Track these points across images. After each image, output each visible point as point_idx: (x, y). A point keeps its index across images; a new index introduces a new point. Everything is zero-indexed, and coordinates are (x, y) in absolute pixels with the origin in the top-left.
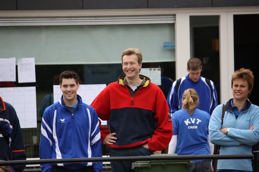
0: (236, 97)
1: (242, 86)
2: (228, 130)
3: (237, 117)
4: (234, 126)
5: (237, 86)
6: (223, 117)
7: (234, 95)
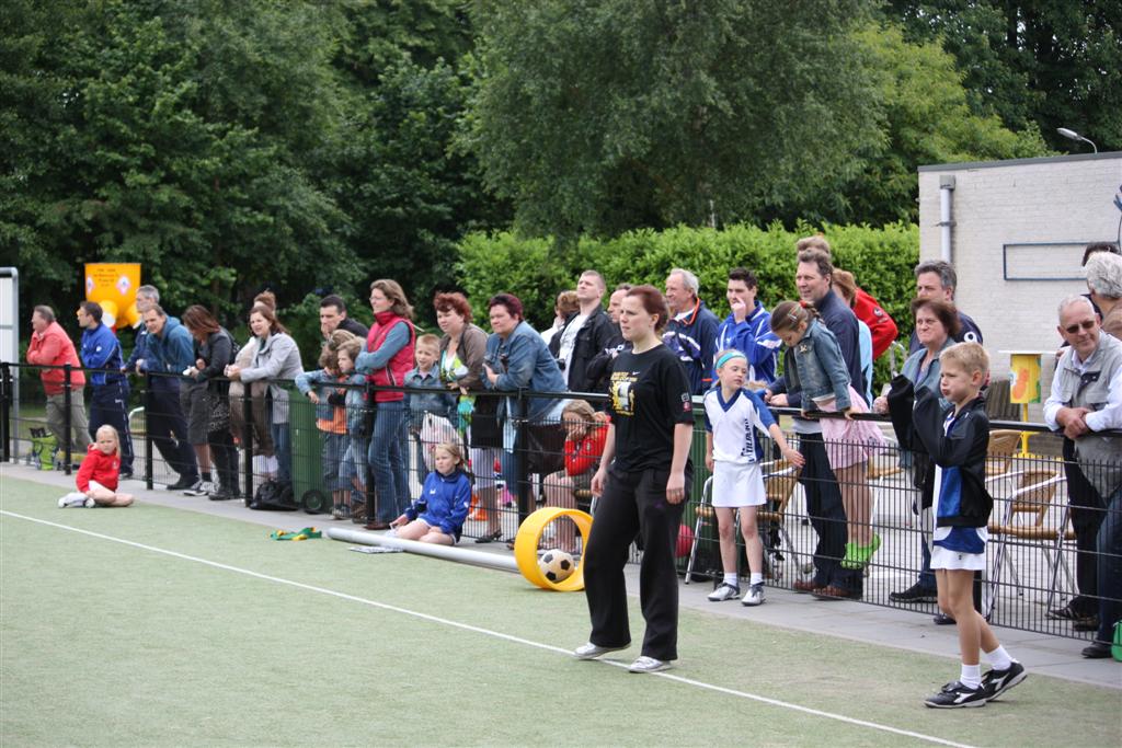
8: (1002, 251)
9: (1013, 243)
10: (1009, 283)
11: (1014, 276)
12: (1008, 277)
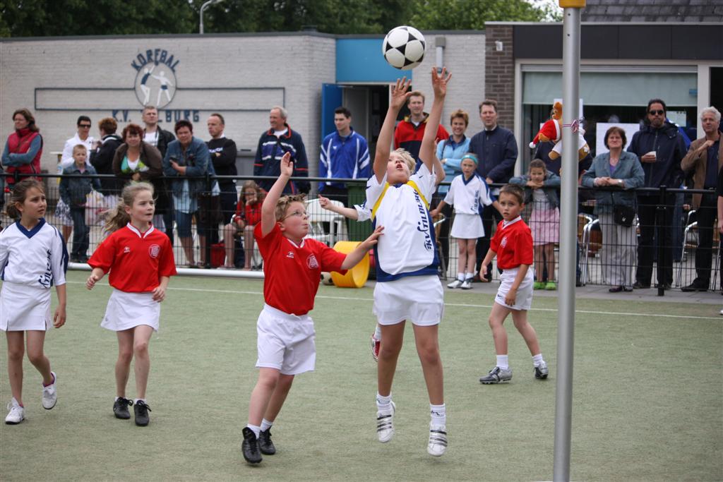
0: (456, 133)
1: (461, 124)
2: (446, 160)
3: (454, 149)
4: (451, 157)
5: (456, 124)
6: (443, 149)
7: (453, 132)
8: (33, 92)
9: (42, 87)
10: (38, 112)
11: (43, 107)
12: (38, 107)
